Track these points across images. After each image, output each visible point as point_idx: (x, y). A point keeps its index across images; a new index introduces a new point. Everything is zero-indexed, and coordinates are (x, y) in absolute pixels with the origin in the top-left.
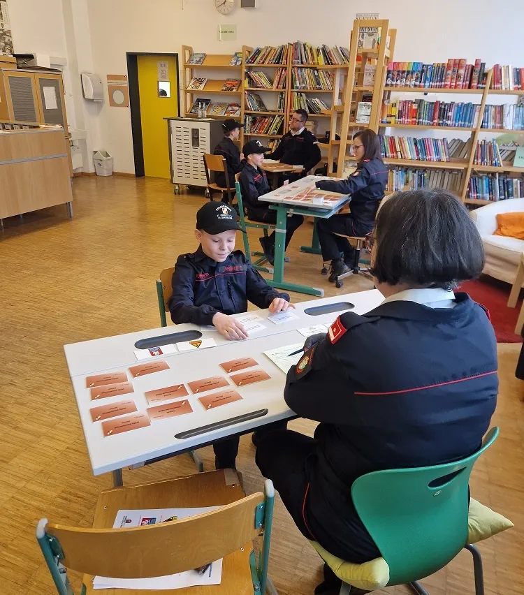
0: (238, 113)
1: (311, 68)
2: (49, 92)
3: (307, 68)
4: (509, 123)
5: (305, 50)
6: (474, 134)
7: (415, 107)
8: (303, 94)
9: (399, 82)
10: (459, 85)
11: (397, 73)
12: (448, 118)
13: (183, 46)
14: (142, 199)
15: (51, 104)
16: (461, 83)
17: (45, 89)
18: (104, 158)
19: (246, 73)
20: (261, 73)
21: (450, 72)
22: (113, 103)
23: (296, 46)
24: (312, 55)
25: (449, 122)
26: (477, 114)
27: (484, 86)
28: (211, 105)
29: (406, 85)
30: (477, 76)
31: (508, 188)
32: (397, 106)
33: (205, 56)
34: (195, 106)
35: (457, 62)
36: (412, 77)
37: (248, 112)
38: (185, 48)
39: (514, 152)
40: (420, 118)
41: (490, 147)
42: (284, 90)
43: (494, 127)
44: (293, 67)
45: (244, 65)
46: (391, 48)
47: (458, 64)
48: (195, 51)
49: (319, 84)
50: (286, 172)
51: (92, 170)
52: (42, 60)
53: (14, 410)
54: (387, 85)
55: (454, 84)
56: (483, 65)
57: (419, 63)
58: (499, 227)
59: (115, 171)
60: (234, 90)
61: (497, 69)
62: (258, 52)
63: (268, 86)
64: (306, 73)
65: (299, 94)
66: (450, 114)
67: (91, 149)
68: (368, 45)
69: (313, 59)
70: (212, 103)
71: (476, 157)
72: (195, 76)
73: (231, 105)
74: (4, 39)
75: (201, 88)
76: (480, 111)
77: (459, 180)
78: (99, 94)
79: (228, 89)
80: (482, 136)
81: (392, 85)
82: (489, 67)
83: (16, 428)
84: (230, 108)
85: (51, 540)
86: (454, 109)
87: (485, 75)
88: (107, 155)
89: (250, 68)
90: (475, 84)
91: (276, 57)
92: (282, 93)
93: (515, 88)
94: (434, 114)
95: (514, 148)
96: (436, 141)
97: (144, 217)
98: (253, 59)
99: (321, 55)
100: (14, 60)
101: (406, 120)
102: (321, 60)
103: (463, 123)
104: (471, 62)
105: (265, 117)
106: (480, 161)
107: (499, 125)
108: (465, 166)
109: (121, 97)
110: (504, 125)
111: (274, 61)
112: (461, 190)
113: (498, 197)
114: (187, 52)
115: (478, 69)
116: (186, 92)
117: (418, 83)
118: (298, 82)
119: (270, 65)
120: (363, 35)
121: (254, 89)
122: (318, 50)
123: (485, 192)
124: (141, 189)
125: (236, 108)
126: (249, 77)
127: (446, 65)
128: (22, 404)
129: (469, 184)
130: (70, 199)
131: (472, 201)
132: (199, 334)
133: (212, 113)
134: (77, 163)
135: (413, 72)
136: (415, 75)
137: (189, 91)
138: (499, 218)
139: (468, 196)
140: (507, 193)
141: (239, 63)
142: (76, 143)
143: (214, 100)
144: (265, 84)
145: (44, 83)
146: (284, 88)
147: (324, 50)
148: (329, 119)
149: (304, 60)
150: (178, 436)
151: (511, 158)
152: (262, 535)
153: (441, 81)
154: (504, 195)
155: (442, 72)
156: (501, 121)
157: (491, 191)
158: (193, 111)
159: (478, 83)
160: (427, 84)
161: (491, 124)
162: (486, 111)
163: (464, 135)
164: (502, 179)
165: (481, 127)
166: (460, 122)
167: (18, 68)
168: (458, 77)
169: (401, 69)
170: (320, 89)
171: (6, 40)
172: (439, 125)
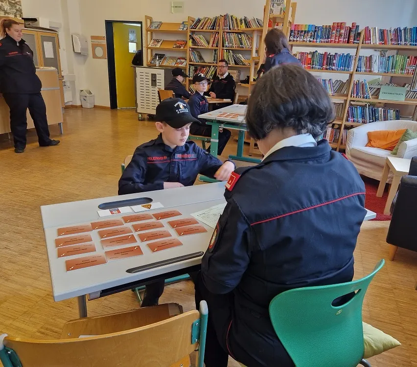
0: (185, 64)
1: (236, 33)
2: (48, 46)
3: (233, 33)
4: (375, 68)
5: (232, 20)
6: (351, 75)
7: (310, 56)
8: (231, 51)
9: (298, 39)
10: (340, 41)
11: (297, 31)
12: (333, 64)
13: (146, 16)
14: (115, 123)
15: (49, 54)
16: (342, 39)
17: (45, 43)
18: (88, 95)
19: (190, 36)
20: (201, 36)
21: (334, 32)
22: (95, 56)
23: (226, 17)
24: (237, 23)
25: (334, 68)
26: (353, 61)
27: (358, 42)
28: (166, 58)
29: (304, 41)
30: (353, 35)
31: (375, 114)
32: (297, 56)
33: (161, 23)
34: (154, 59)
35: (339, 24)
36: (308, 35)
37: (192, 63)
38: (147, 17)
39: (379, 89)
40: (313, 65)
41: (363, 85)
42: (217, 48)
43: (366, 71)
44: (224, 32)
45: (189, 30)
46: (293, 16)
47: (340, 26)
48: (154, 20)
49: (241, 44)
50: (218, 103)
51: (78, 103)
52: (43, 23)
53: (6, 267)
54: (290, 40)
55: (337, 40)
56: (357, 27)
57: (312, 25)
58: (370, 141)
59: (95, 104)
60: (182, 48)
61: (367, 30)
62: (199, 20)
63: (206, 45)
64: (233, 36)
65: (228, 51)
66: (334, 62)
67: (78, 88)
68: (276, 12)
69: (238, 26)
70: (166, 56)
71: (353, 92)
72: (154, 37)
73: (179, 59)
74: (16, 7)
75: (158, 46)
76: (355, 60)
77: (341, 109)
78: (84, 49)
79: (177, 47)
80: (356, 77)
81: (294, 41)
82: (361, 29)
83: (7, 280)
84: (179, 61)
85: (9, 352)
86: (337, 58)
87: (359, 34)
88: (90, 93)
89: (193, 32)
90: (352, 40)
91: (211, 25)
92: (215, 50)
93: (380, 44)
94: (323, 62)
95: (379, 87)
96: (325, 81)
97: (116, 135)
98: (196, 26)
99: (243, 24)
100: (23, 21)
101: (303, 66)
102: (243, 27)
103: (343, 68)
104: (349, 25)
105: (204, 67)
106: (355, 95)
107: (369, 70)
108: (345, 98)
109: (101, 51)
110: (372, 70)
111: (210, 28)
112: (342, 116)
113: (368, 121)
114: (149, 21)
115: (354, 30)
116: (148, 48)
117: (312, 40)
118: (227, 43)
119: (207, 30)
120: (273, 5)
121: (196, 47)
122: (241, 20)
123: (359, 116)
124: (114, 117)
125: (184, 60)
126: (192, 38)
127: (332, 27)
128: (14, 263)
129: (348, 111)
130: (61, 121)
131: (349, 124)
132: (150, 200)
133: (165, 64)
134: (68, 98)
135: (308, 32)
136: (310, 34)
137: (150, 48)
138: (369, 135)
139: (347, 120)
140: (374, 118)
141: (185, 29)
142: (68, 84)
143: (168, 55)
144: (204, 43)
145: (45, 39)
146: (217, 46)
147: (245, 20)
148: (249, 69)
149: (231, 27)
150: (129, 271)
151: (377, 94)
152: (198, 350)
153: (328, 38)
154: (373, 119)
155: (329, 32)
156: (370, 67)
157: (363, 116)
158: (153, 62)
159: (354, 40)
160: (318, 40)
161: (363, 69)
162: (360, 59)
163: (344, 77)
164: (371, 108)
165: (357, 71)
166: (341, 67)
167: (25, 27)
168: (340, 35)
169: (300, 30)
170: (243, 48)
171: (17, 8)
172: (327, 69)
